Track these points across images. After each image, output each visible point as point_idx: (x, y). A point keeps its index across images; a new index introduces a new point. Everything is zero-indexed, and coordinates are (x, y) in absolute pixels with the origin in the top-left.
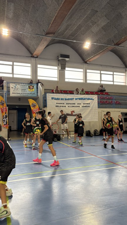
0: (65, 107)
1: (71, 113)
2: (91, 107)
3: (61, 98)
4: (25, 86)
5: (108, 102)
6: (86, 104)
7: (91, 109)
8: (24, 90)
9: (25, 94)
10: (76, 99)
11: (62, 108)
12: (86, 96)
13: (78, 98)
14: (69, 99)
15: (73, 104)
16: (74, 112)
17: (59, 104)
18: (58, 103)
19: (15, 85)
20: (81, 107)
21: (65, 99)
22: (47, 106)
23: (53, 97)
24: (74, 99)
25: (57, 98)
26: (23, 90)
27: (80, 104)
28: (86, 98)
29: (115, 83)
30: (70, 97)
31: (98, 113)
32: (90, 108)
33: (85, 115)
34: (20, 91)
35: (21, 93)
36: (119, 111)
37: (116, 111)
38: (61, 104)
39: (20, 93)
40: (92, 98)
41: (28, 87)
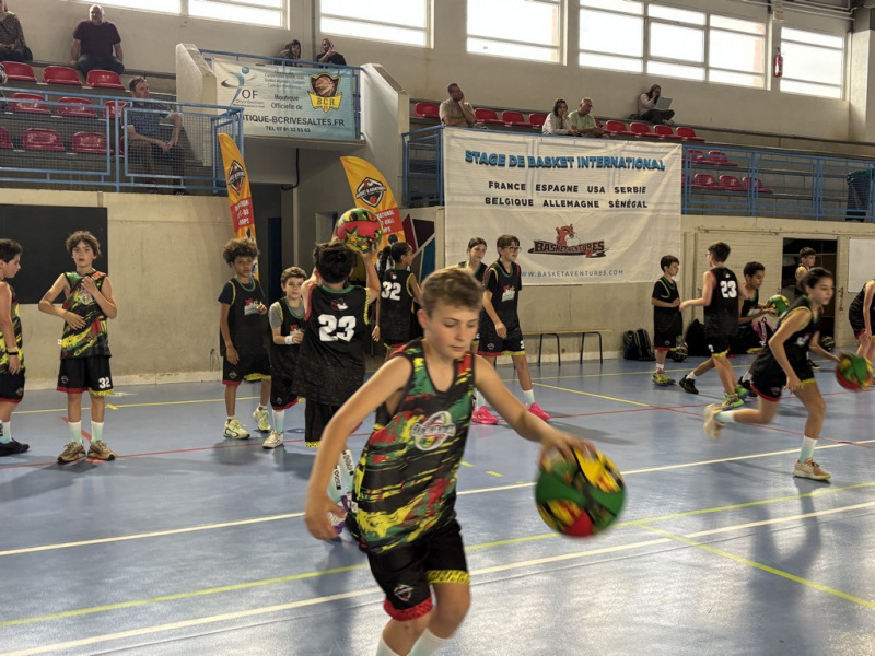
0: (531, 203)
1: (559, 239)
2: (650, 207)
3: (512, 158)
4: (291, 75)
5: (709, 181)
6: (629, 190)
7: (652, 220)
8: (288, 102)
9: (291, 125)
10: (584, 163)
11: (514, 208)
12: (627, 148)
13: (592, 159)
14: (548, 164)
15: (569, 189)
16: (572, 236)
17: (503, 186)
18: (497, 185)
19: (238, 69)
20: (604, 205)
21: (531, 159)
22: (446, 200)
23: (472, 150)
24: (575, 164)
25: (494, 156)
26: (283, 102)
27: (602, 190)
28: (629, 160)
29: (715, 77)
30: (555, 153)
31: (679, 240)
32: (646, 214)
33: (625, 249)
34: (268, 103)
35: (275, 120)
36: (776, 229)
37: (762, 232)
38: (510, 186)
39: (265, 119)
40: (655, 161)
41: (307, 84)
